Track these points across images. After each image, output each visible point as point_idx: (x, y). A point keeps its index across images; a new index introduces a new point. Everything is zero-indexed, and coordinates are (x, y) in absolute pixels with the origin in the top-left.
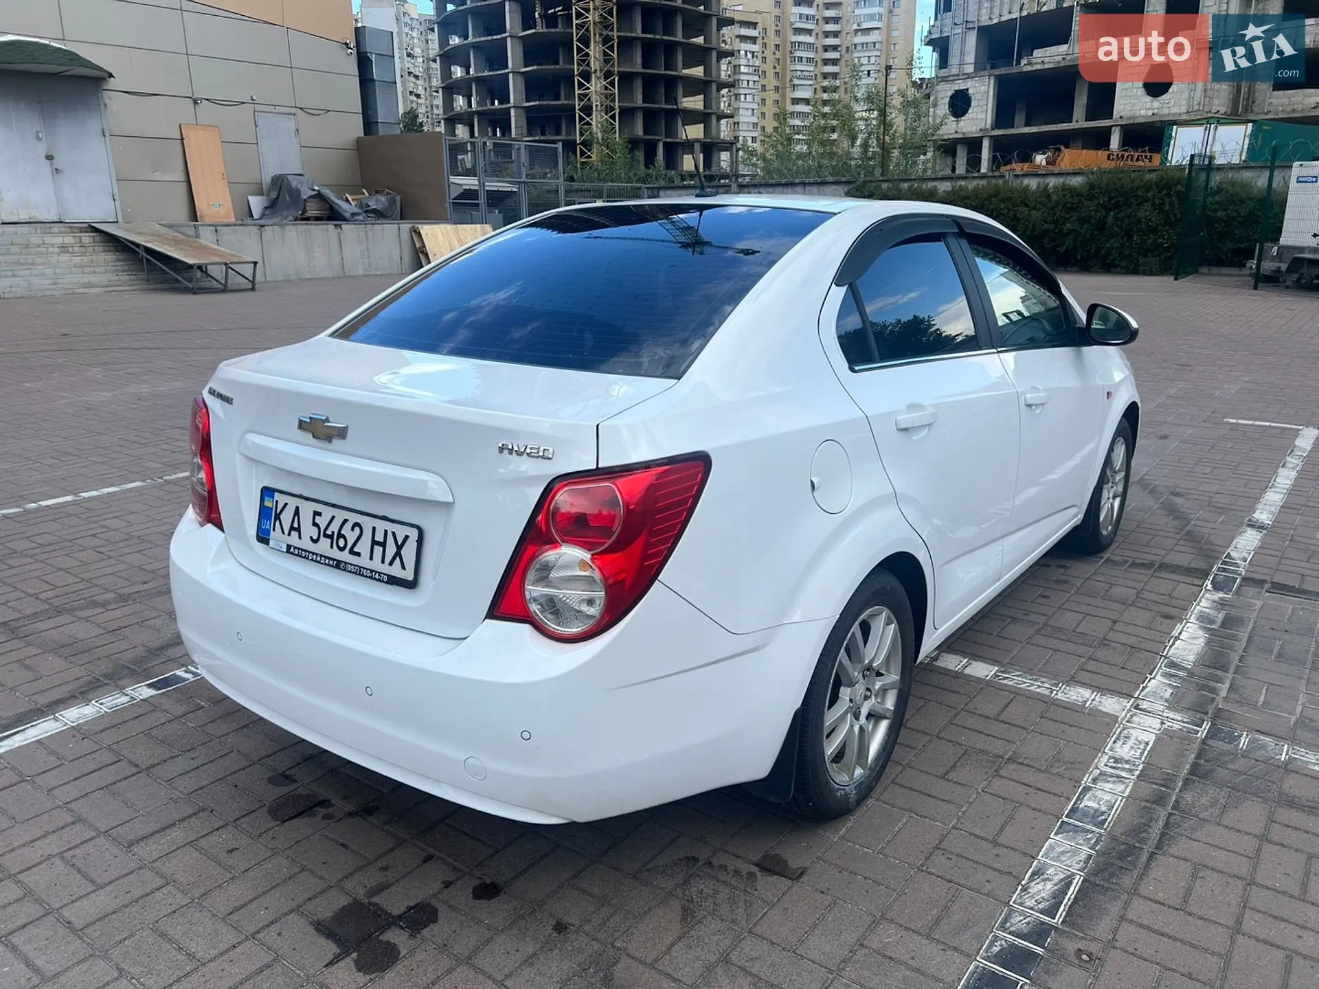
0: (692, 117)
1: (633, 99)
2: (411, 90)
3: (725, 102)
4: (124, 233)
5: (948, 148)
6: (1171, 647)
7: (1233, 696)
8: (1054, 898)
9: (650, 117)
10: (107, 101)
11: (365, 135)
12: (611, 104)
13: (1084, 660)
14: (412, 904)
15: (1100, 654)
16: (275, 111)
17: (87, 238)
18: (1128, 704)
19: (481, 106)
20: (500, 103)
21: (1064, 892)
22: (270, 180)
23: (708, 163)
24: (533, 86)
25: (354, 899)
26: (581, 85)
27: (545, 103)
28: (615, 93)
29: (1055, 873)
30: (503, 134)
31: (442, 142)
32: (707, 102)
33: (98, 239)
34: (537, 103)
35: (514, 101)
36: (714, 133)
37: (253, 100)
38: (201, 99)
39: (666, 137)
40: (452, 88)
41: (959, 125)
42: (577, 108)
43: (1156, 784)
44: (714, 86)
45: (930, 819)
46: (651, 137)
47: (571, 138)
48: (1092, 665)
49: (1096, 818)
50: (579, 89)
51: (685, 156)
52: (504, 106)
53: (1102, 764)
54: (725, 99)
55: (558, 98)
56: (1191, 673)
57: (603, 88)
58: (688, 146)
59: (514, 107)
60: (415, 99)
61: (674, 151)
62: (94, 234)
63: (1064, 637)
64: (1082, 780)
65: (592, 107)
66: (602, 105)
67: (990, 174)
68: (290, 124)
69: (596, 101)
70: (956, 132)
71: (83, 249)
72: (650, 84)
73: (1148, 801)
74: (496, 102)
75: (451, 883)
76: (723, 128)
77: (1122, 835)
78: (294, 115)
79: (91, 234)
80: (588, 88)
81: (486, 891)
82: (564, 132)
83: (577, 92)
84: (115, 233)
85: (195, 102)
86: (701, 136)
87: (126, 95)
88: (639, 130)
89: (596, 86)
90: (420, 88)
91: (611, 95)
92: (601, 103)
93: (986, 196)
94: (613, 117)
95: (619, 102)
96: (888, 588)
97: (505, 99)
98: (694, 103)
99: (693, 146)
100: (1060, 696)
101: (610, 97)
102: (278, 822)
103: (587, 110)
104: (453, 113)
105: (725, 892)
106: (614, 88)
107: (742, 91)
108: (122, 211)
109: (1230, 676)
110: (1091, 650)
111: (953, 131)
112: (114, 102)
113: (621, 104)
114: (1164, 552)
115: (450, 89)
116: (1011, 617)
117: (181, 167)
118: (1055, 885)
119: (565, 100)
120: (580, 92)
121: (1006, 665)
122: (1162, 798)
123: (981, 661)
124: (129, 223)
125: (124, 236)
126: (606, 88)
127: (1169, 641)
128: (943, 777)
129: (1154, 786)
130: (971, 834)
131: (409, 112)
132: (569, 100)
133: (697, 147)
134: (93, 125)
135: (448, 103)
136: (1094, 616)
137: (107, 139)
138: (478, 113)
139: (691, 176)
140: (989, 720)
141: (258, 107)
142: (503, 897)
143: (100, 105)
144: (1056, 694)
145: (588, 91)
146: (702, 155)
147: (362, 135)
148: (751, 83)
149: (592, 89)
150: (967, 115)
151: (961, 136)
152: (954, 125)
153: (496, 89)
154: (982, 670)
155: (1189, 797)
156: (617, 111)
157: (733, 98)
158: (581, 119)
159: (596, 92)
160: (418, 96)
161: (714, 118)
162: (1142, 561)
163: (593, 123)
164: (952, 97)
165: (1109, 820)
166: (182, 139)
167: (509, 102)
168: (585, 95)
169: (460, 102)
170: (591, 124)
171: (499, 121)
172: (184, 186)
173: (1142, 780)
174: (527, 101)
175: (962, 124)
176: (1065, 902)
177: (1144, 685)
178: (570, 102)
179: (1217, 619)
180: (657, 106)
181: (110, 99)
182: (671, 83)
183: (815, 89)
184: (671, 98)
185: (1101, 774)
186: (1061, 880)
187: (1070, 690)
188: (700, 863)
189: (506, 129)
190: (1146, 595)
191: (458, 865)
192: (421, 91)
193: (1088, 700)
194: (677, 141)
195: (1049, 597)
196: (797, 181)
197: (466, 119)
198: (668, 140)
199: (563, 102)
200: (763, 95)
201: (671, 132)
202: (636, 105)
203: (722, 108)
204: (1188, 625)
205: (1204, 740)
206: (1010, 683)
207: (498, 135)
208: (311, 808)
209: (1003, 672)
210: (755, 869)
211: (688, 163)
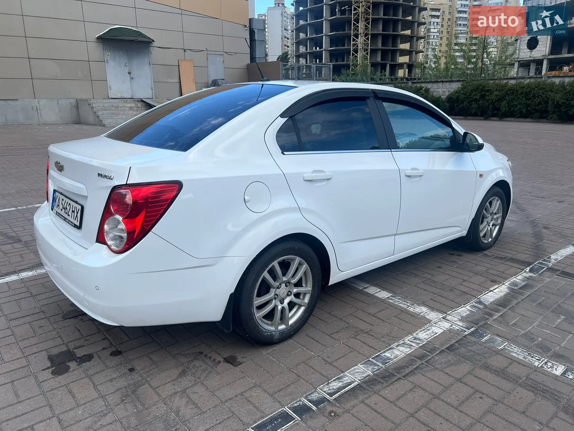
0: (404, 53)
1: (377, 45)
2: (285, 44)
3: (422, 46)
4: (154, 103)
5: (525, 65)
6: (485, 294)
7: (500, 319)
8: (338, 389)
9: (384, 53)
10: (152, 51)
11: (251, 63)
12: (367, 48)
13: (436, 295)
14: (86, 354)
15: (446, 294)
16: (215, 53)
17: (139, 105)
18: (441, 316)
19: (311, 50)
20: (320, 49)
21: (344, 387)
22: (211, 82)
23: (410, 72)
24: (333, 41)
25: (69, 349)
26: (354, 40)
27: (338, 48)
28: (369, 43)
29: (346, 380)
30: (320, 62)
31: (280, 65)
32: (411, 46)
33: (144, 105)
34: (335, 48)
35: (325, 47)
36: (414, 60)
37: (207, 49)
38: (187, 50)
39: (391, 62)
40: (299, 43)
41: (532, 54)
42: (351, 50)
43: (426, 351)
44: (415, 39)
45: (310, 351)
46: (384, 62)
47: (348, 63)
48: (438, 298)
49: (385, 361)
50: (353, 41)
51: (399, 70)
52: (320, 50)
53: (407, 340)
54: (422, 44)
55: (344, 46)
56: (485, 306)
57: (364, 41)
58: (401, 66)
59: (324, 50)
60: (287, 48)
61: (394, 68)
62: (142, 103)
63: (434, 285)
64: (393, 344)
65: (358, 49)
66: (363, 48)
67: (535, 76)
68: (220, 59)
69: (360, 46)
70: (530, 57)
71: (138, 109)
72: (385, 39)
73: (415, 357)
74: (318, 48)
75: (106, 349)
76: (421, 57)
77: (392, 369)
78: (223, 55)
79: (141, 103)
80: (357, 41)
81: (116, 353)
82: (345, 61)
83: (352, 43)
84: (151, 103)
85: (185, 51)
86: (408, 61)
87: (159, 48)
88: (379, 59)
89: (361, 40)
90: (289, 43)
91: (367, 44)
92: (362, 47)
93: (533, 87)
94: (367, 54)
95: (370, 47)
96: (297, 248)
97: (321, 47)
98: (406, 46)
99: (403, 65)
100: (411, 309)
101: (367, 45)
102: (63, 319)
103: (356, 51)
104: (299, 53)
105: (204, 366)
106: (369, 41)
107: (431, 41)
108: (155, 94)
109: (505, 310)
110: (443, 292)
111: (528, 56)
112: (155, 52)
113: (371, 48)
114: (515, 253)
115: (298, 43)
116: (415, 274)
117: (178, 77)
118: (342, 384)
119: (347, 46)
120: (353, 43)
121: (395, 294)
122: (424, 357)
123: (387, 291)
124: (157, 98)
125: (153, 104)
126: (365, 41)
127: (485, 292)
128: (330, 336)
129: (425, 352)
130: (323, 359)
131: (284, 53)
132: (349, 46)
133: (405, 66)
134: (146, 60)
135: (298, 49)
136: (456, 278)
137: (151, 66)
138: (309, 53)
139: (402, 79)
140: (370, 316)
141: (209, 52)
142: (120, 356)
143: (149, 53)
144: (410, 308)
145: (356, 42)
146: (407, 70)
147: (250, 63)
148: (435, 37)
149: (359, 41)
150: (536, 48)
151: (532, 59)
152: (529, 54)
153: (318, 43)
154: (383, 295)
155: (437, 358)
156: (369, 50)
157: (426, 43)
158: (353, 54)
159: (360, 42)
160: (288, 47)
161: (414, 53)
162: (501, 256)
163: (358, 56)
164: (528, 40)
165: (391, 362)
166: (179, 66)
167: (323, 48)
168: (356, 44)
169: (302, 49)
170: (357, 57)
171: (318, 56)
172: (178, 84)
173: (421, 348)
174: (331, 48)
175: (533, 53)
176: (342, 392)
177: (457, 309)
178: (349, 47)
179: (519, 285)
180: (388, 48)
181: (153, 50)
182: (395, 38)
183: (467, 38)
184: (394, 44)
185: (403, 343)
186: (347, 383)
187: (418, 307)
188: (203, 355)
189: (321, 60)
190: (491, 271)
191: (113, 342)
192: (289, 44)
193: (423, 312)
194: (396, 63)
195: (441, 268)
196: (439, 80)
197: (304, 56)
198: (392, 63)
199: (346, 47)
200: (441, 42)
201: (394, 58)
202: (378, 48)
203: (421, 48)
204: (503, 286)
205: (466, 335)
206: (392, 301)
207: (318, 62)
208: (78, 316)
209: (393, 297)
210: (222, 360)
211: (401, 73)
